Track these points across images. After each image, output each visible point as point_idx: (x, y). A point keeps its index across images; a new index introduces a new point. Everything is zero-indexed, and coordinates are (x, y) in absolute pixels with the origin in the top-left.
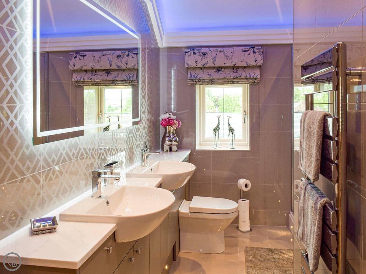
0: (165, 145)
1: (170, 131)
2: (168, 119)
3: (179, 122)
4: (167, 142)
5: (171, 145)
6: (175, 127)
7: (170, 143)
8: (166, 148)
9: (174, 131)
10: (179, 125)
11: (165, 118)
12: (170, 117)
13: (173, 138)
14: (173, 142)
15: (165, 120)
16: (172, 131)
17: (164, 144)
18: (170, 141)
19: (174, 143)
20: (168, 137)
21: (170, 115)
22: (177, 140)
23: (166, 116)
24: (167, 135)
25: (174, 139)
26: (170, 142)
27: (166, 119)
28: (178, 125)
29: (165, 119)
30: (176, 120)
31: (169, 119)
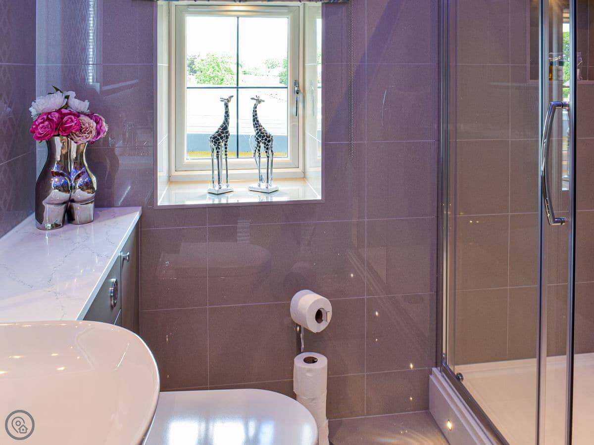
0: (48, 203)
1: (66, 157)
2: (59, 111)
3: (97, 123)
4: (56, 195)
5: (73, 201)
6: (83, 141)
7: (65, 196)
8: (53, 211)
9: (79, 154)
10: (98, 133)
11: (46, 111)
12: (67, 106)
13: (79, 176)
14: (78, 191)
15: (47, 116)
16: (74, 155)
17: (44, 203)
18: (65, 188)
19: (79, 194)
20: (57, 174)
21: (67, 97)
22: (91, 182)
23: (55, 101)
24: (55, 169)
25: (80, 181)
26: (67, 191)
27: (50, 113)
28: (94, 133)
29: (45, 114)
30: (88, 115)
31: (64, 111)
